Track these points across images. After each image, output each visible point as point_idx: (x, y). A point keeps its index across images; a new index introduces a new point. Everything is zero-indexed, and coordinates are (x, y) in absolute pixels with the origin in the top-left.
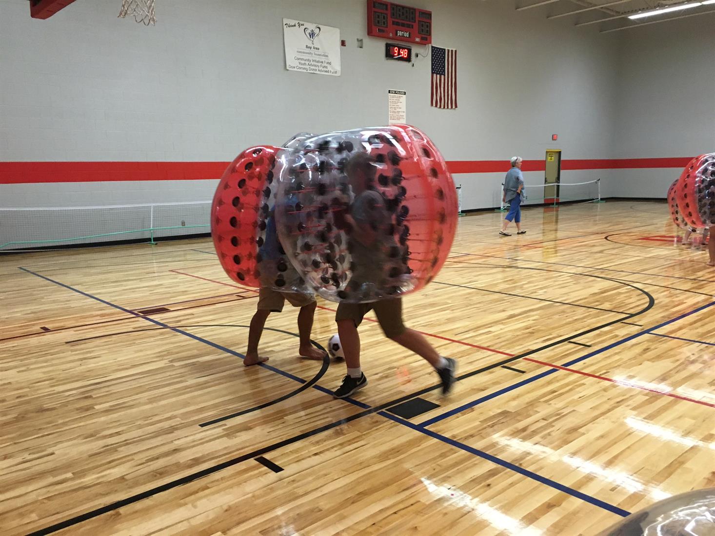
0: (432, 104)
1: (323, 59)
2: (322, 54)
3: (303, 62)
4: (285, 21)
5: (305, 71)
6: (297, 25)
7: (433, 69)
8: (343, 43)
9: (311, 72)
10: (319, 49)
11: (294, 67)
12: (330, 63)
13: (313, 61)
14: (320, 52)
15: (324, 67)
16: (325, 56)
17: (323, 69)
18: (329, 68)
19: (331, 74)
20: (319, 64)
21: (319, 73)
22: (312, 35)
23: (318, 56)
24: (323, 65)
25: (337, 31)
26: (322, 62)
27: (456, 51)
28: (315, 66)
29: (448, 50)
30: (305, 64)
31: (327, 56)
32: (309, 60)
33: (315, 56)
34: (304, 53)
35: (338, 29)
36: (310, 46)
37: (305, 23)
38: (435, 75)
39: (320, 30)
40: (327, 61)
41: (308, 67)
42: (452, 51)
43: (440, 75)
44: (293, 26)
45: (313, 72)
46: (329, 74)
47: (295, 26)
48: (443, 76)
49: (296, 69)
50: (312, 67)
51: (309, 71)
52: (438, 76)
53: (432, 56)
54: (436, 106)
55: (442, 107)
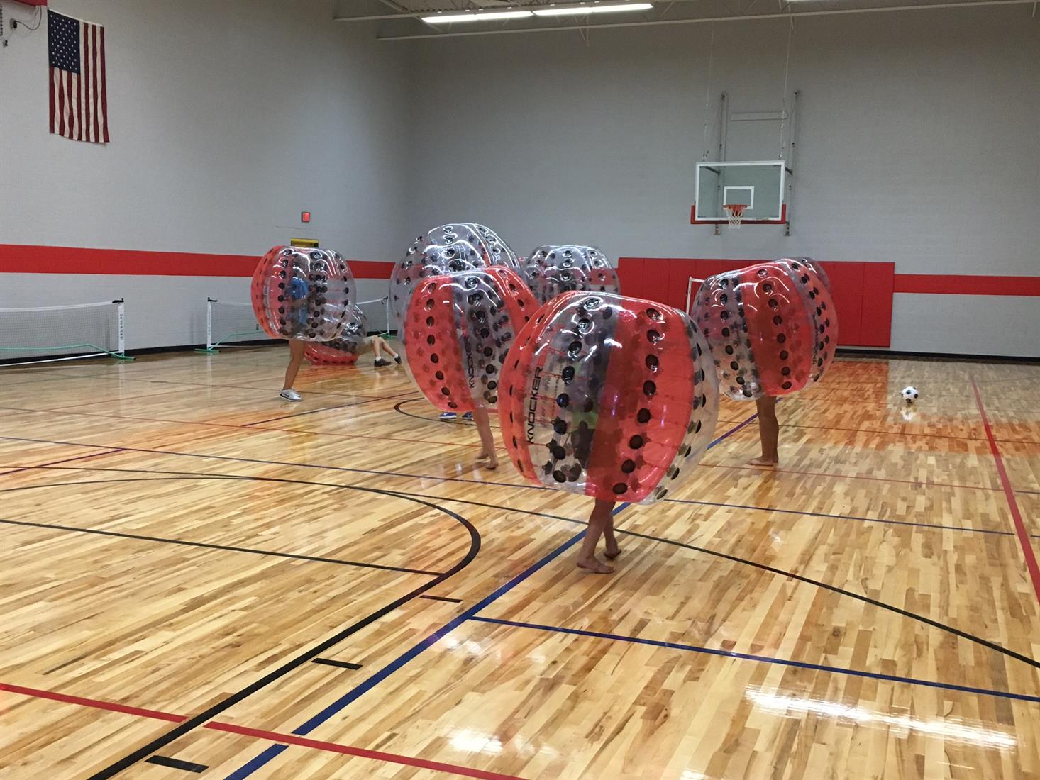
0: (52, 130)
7: (51, 58)
27: (102, 29)
29: (86, 26)
38: (57, 70)
42: (94, 27)
43: (61, 69)
48: (74, 75)
52: (65, 73)
53: (50, 30)
54: (62, 133)
55: (75, 137)
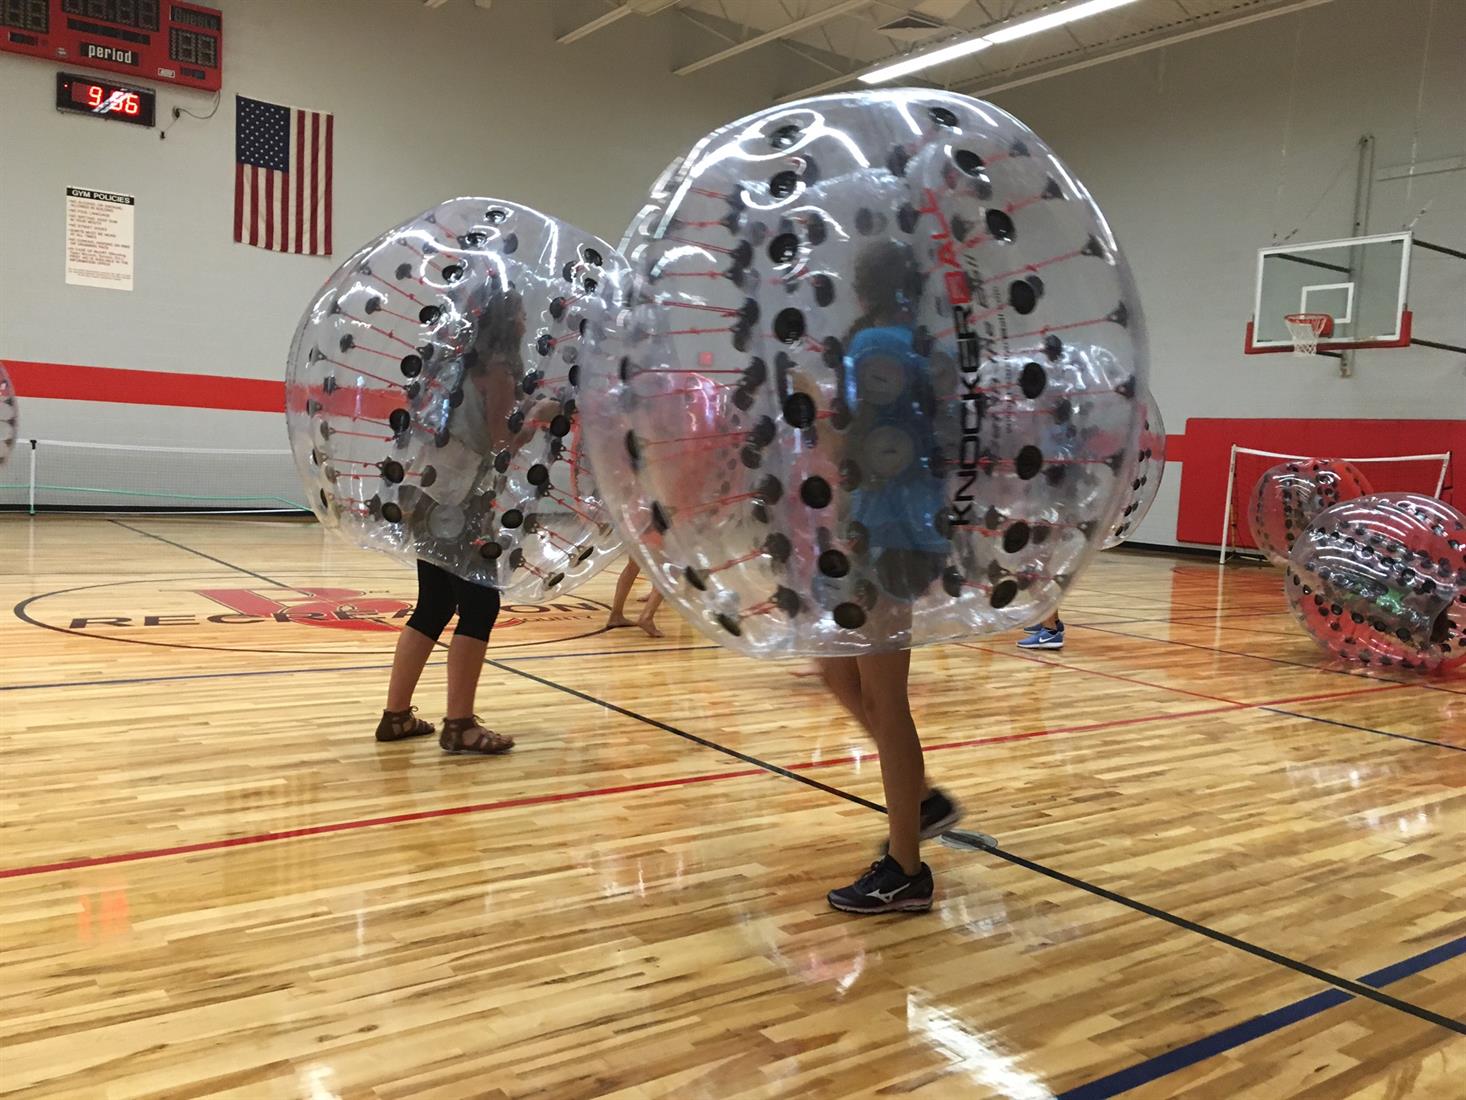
0: (238, 237)
7: (239, 153)
27: (330, 119)
29: (301, 115)
38: (248, 169)
42: (316, 117)
43: (255, 166)
48: (278, 175)
52: (262, 172)
53: (239, 120)
54: (254, 241)
55: (277, 246)
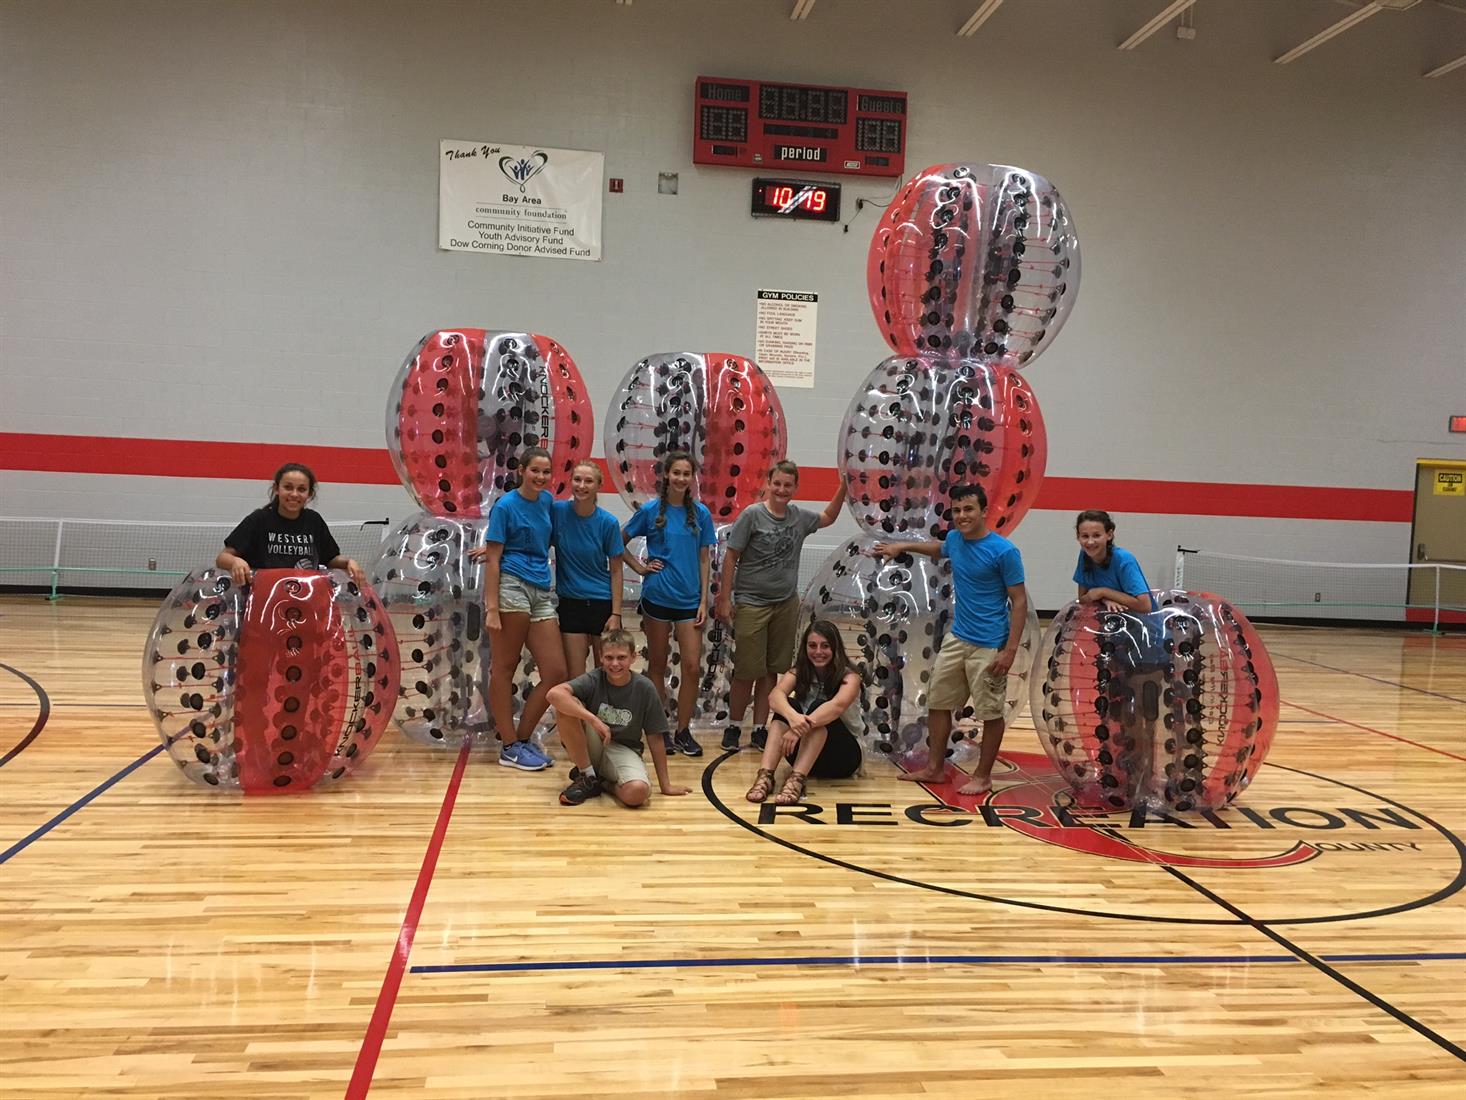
1: (551, 223)
2: (549, 212)
3: (492, 232)
4: (445, 146)
5: (497, 251)
6: (480, 153)
8: (616, 186)
9: (513, 252)
10: (539, 202)
11: (466, 245)
12: (571, 233)
13: (519, 228)
14: (544, 207)
15: (553, 241)
16: (557, 216)
17: (548, 245)
18: (568, 243)
19: (574, 256)
20: (540, 236)
21: (537, 254)
22: (522, 171)
23: (536, 218)
24: (551, 236)
25: (598, 159)
26: (548, 231)
28: (525, 239)
30: (497, 236)
31: (564, 217)
32: (508, 227)
33: (527, 217)
34: (495, 211)
35: (600, 154)
36: (515, 196)
37: (503, 147)
39: (545, 161)
40: (561, 228)
41: (505, 242)
44: (468, 155)
45: (517, 253)
46: (568, 256)
47: (474, 154)
49: (470, 248)
50: (515, 243)
51: (506, 252)
